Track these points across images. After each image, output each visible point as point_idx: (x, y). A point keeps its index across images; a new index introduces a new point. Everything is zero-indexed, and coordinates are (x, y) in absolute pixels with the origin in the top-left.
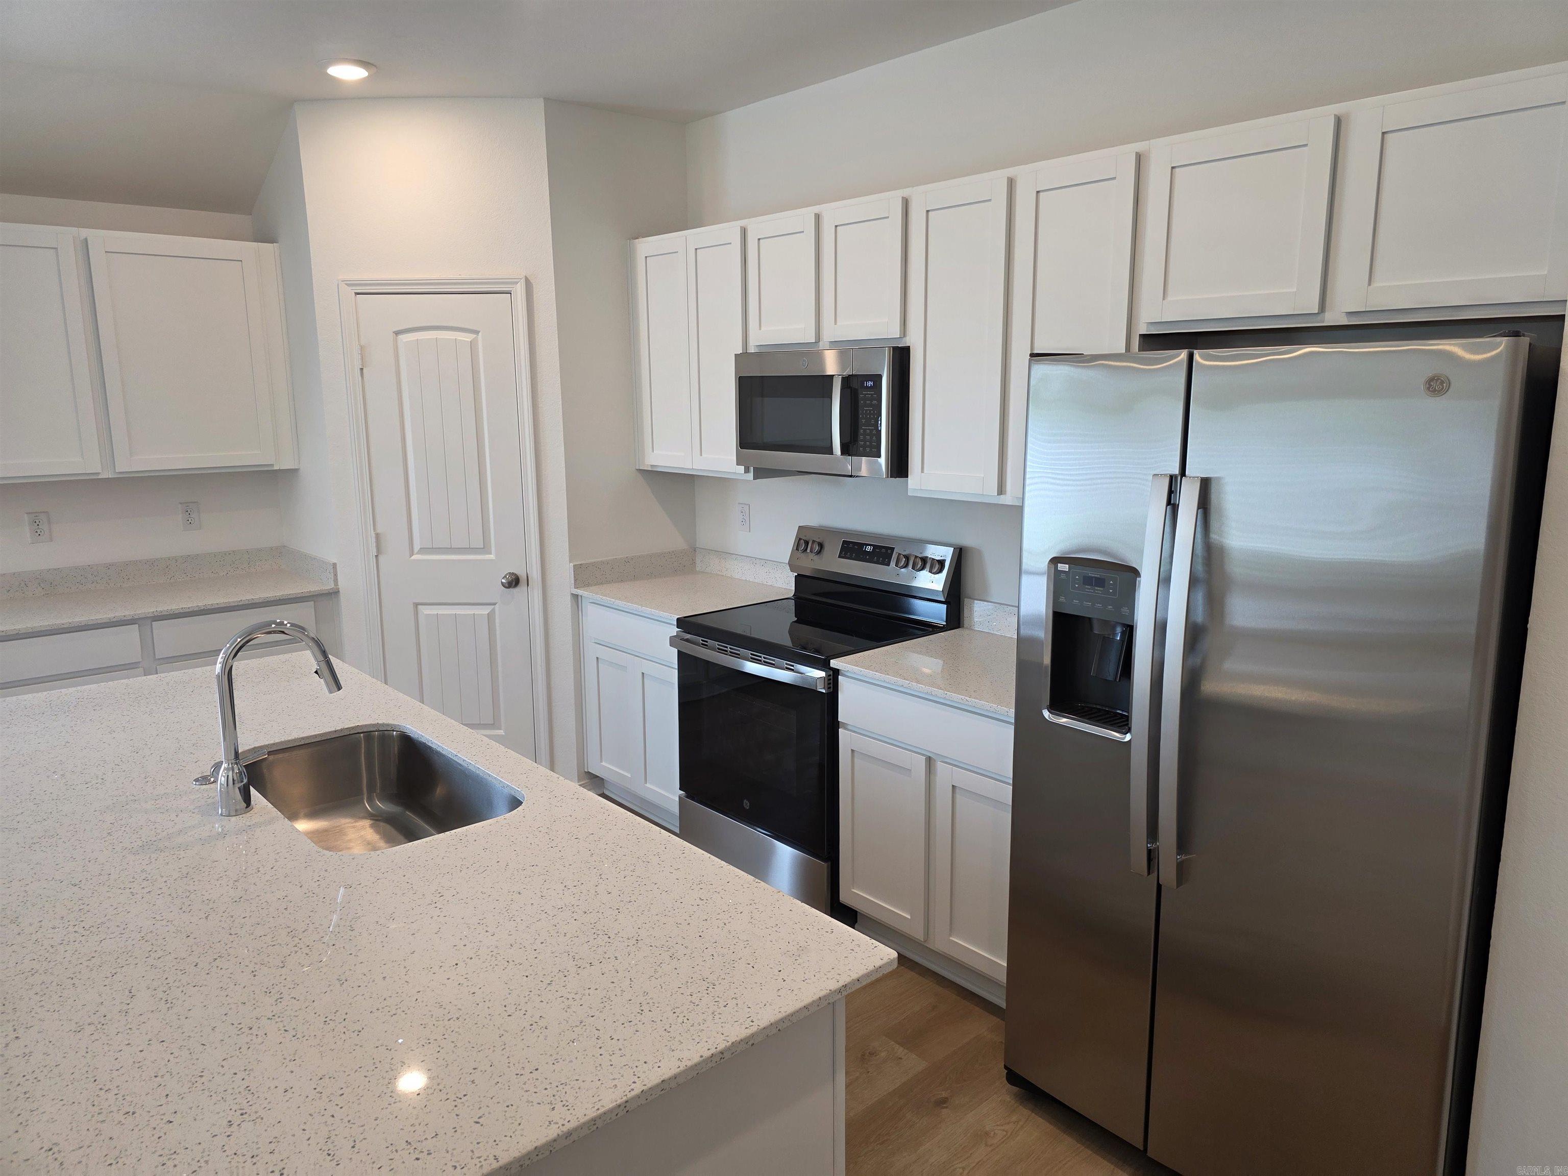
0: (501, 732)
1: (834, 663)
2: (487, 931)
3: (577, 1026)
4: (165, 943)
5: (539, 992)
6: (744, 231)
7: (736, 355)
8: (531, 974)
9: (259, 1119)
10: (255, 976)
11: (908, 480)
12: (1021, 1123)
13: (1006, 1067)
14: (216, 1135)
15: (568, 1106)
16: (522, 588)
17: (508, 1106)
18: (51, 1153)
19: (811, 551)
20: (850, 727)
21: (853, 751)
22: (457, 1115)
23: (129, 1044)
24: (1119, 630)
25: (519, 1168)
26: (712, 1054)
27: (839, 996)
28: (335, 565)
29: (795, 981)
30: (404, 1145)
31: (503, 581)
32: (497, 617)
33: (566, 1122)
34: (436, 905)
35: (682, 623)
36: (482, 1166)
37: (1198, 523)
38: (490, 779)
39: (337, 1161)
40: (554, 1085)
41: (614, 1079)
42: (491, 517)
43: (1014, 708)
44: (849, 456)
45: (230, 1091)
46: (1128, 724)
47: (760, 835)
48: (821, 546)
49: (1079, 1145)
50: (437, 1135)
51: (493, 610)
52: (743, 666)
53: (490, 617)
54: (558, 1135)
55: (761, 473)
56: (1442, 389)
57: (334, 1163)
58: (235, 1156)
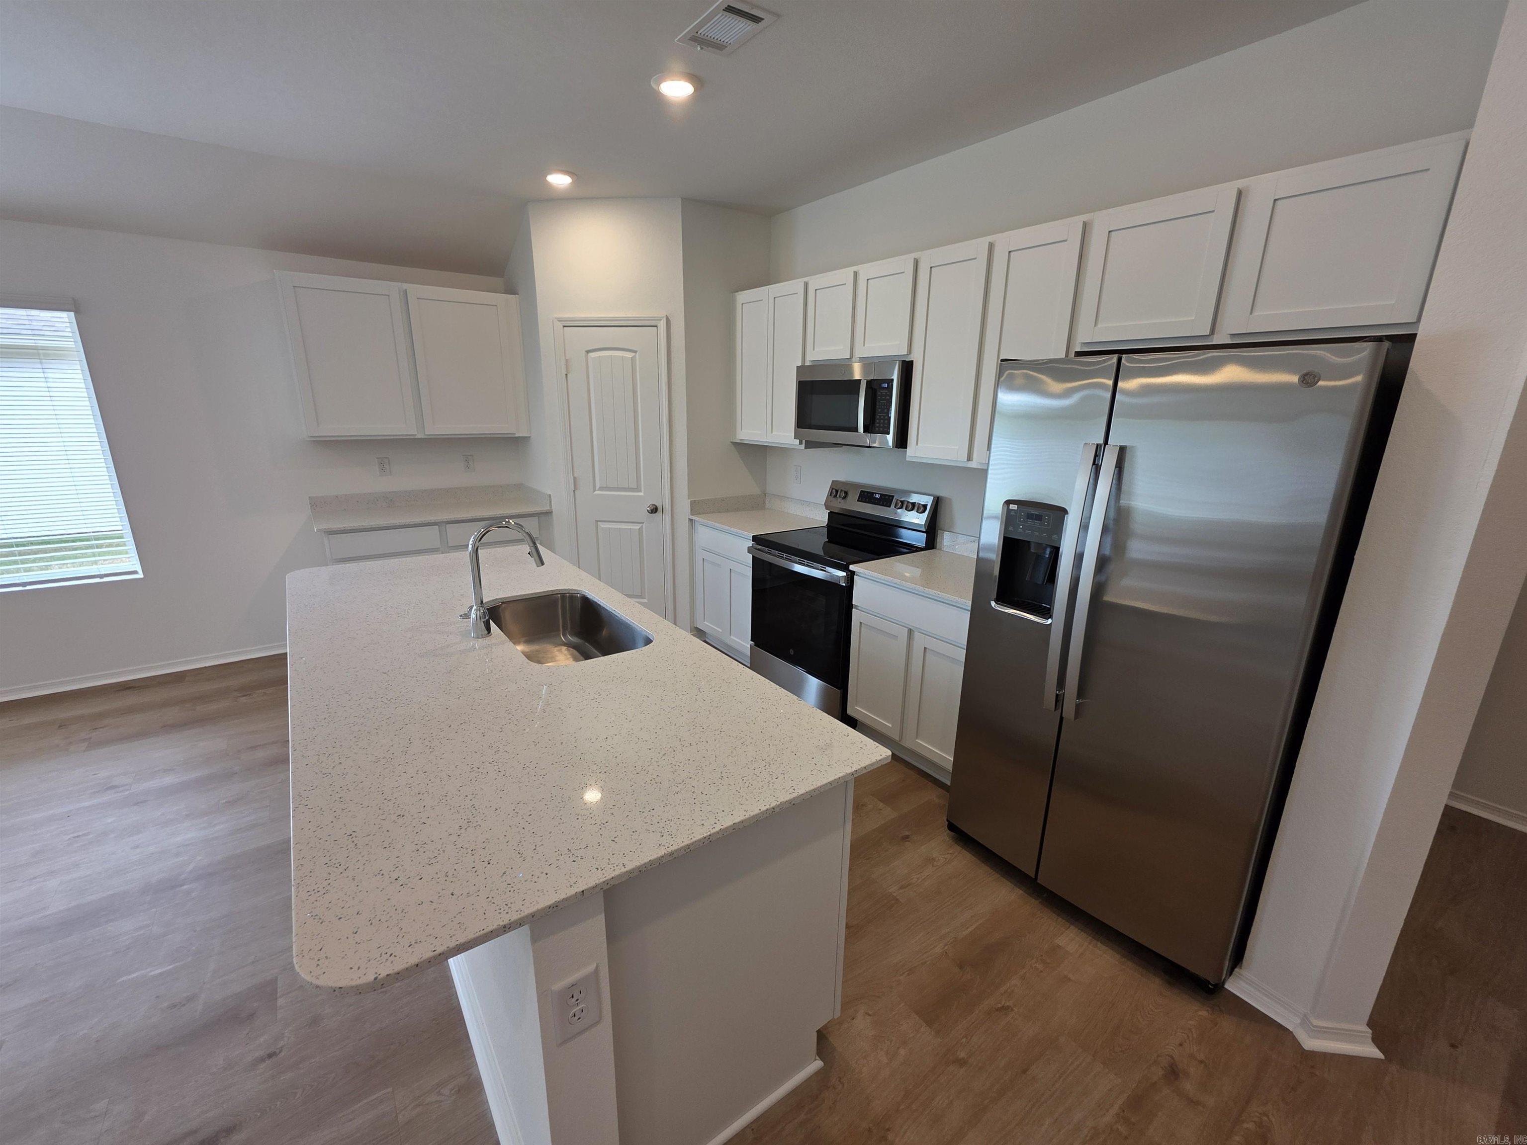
0: (646, 601)
1: (852, 567)
2: (626, 719)
3: (680, 783)
4: (433, 712)
5: (657, 760)
6: (806, 285)
7: (797, 367)
8: (652, 748)
9: (478, 827)
10: (484, 736)
11: (906, 451)
12: (955, 854)
13: (947, 820)
14: (451, 834)
15: (672, 835)
16: (659, 514)
17: (633, 832)
18: (351, 837)
19: (840, 497)
20: (859, 608)
21: (861, 623)
22: (601, 835)
23: (405, 772)
24: (1048, 551)
25: (639, 873)
26: (767, 809)
27: (852, 777)
28: (550, 496)
29: (823, 765)
30: (567, 851)
31: (648, 509)
32: (644, 530)
33: (670, 846)
34: (597, 700)
35: (755, 538)
36: (614, 870)
37: (1115, 477)
38: (634, 625)
39: (524, 858)
40: (663, 821)
41: (703, 820)
42: (642, 465)
43: (971, 600)
44: (869, 433)
45: (462, 807)
46: (1049, 613)
47: (800, 670)
48: (846, 493)
49: (992, 871)
50: (587, 846)
51: (642, 526)
52: (794, 567)
53: (640, 530)
54: (665, 853)
55: (810, 445)
56: (1314, 381)
57: (522, 859)
58: (462, 849)
